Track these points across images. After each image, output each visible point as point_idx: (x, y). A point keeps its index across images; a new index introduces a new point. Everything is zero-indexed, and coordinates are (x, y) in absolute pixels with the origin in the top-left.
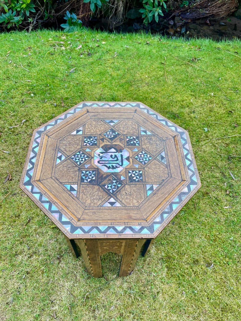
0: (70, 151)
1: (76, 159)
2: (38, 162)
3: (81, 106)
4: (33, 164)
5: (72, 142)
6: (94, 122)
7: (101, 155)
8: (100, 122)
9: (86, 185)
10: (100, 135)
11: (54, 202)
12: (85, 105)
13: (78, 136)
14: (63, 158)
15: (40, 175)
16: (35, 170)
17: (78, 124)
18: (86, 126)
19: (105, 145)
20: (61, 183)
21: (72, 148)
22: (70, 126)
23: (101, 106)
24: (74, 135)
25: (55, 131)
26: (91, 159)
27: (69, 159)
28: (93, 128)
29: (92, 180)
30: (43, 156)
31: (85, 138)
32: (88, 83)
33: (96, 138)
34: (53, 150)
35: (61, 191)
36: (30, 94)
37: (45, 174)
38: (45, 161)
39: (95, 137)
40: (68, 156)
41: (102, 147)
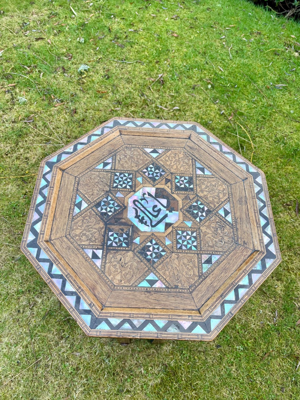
0: (122, 165)
1: (117, 179)
2: (81, 152)
4: (75, 149)
5: (135, 158)
6: (183, 155)
7: (147, 196)
8: (189, 160)
9: (95, 214)
10: (172, 173)
11: (48, 202)
13: (148, 156)
14: (108, 167)
15: (70, 166)
16: (70, 157)
17: (164, 143)
18: (170, 152)
19: (163, 189)
20: (77, 190)
21: (128, 164)
22: (153, 140)
23: (211, 143)
24: (146, 153)
25: (133, 134)
26: (131, 192)
27: (112, 172)
28: (174, 160)
29: (106, 214)
30: (93, 150)
31: (153, 164)
32: (284, 113)
33: (163, 173)
34: (110, 151)
35: (69, 197)
36: (208, 84)
37: (75, 169)
38: (89, 156)
39: (163, 171)
40: (114, 170)
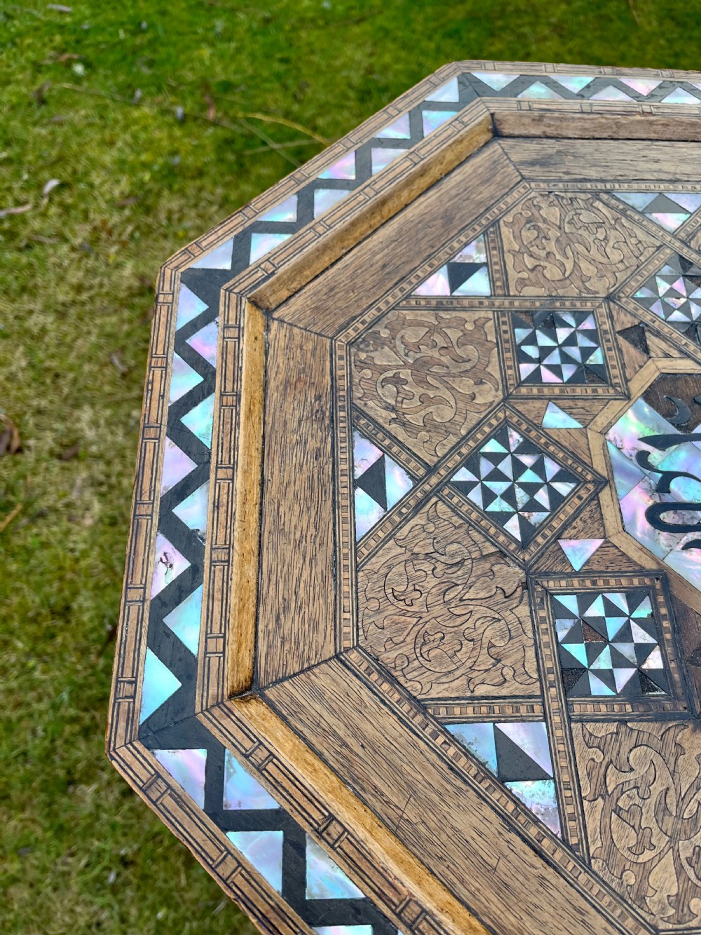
0: (429, 425)
1: (489, 496)
2: (229, 528)
3: (449, 92)
4: (187, 541)
5: (435, 354)
6: (551, 204)
7: (656, 456)
8: (590, 207)
9: (613, 727)
10: (610, 298)
11: (409, 915)
12: (472, 89)
13: (464, 309)
14: (397, 484)
15: (251, 637)
16: (210, 596)
17: (448, 218)
18: (505, 231)
19: (665, 378)
20: (420, 706)
21: (440, 401)
22: (400, 232)
23: (580, 95)
24: (440, 305)
25: (308, 274)
26: (595, 496)
27: (437, 491)
28: (552, 246)
29: (643, 679)
30: (255, 476)
31: (517, 323)
33: (588, 324)
34: (317, 416)
35: (435, 779)
36: (69, 64)
37: (287, 625)
38: (269, 510)
39: (580, 316)
40: (431, 470)
41: (648, 396)
